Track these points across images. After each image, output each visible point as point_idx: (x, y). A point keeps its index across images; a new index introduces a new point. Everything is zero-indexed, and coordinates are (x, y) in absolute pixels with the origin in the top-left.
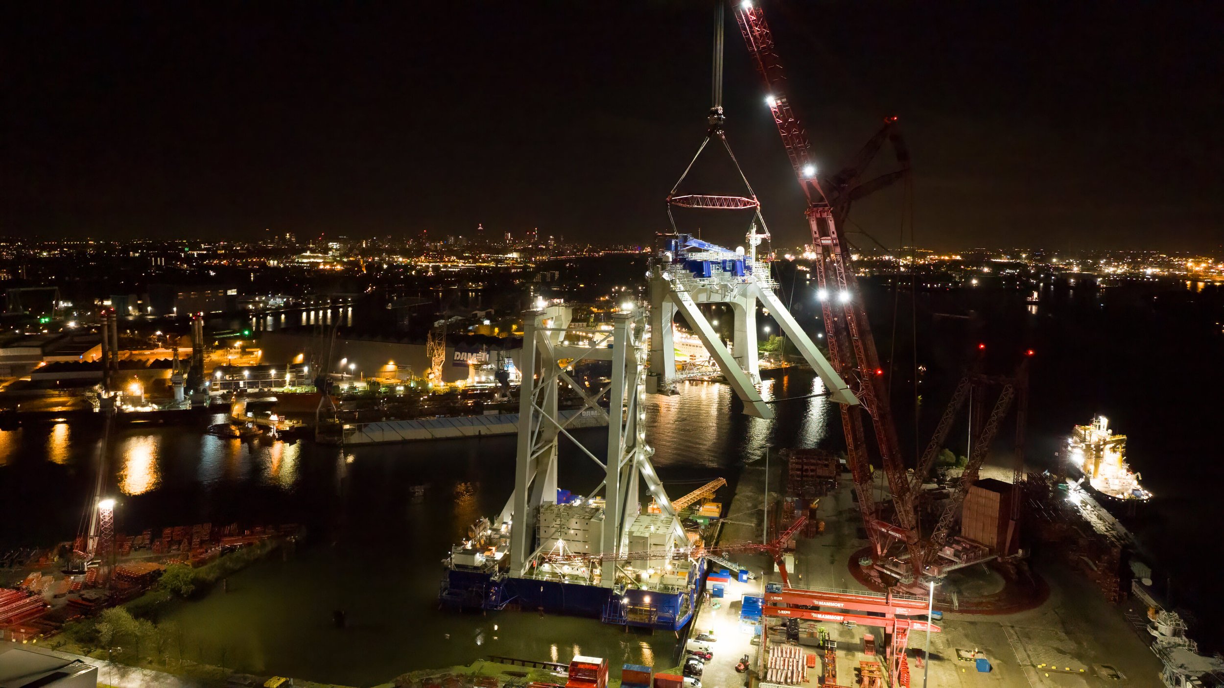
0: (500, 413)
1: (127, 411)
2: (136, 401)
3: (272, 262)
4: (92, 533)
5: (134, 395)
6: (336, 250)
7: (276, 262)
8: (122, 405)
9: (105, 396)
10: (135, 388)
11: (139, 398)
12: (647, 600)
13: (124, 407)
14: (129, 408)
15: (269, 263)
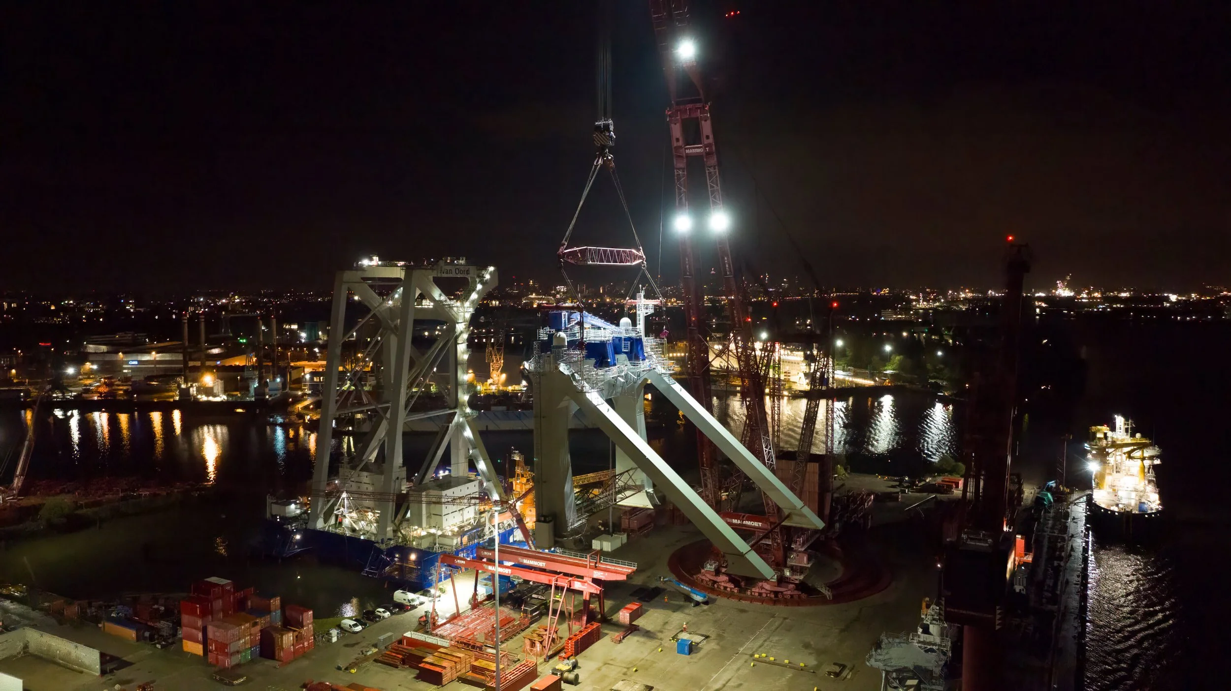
0: (508, 409)
1: (201, 400)
2: (209, 391)
3: (494, 302)
4: (18, 473)
5: (207, 386)
6: (564, 292)
7: (497, 303)
8: (197, 395)
9: (183, 386)
10: (208, 379)
11: (212, 388)
12: (413, 557)
13: (199, 397)
14: (203, 398)
15: (492, 304)
